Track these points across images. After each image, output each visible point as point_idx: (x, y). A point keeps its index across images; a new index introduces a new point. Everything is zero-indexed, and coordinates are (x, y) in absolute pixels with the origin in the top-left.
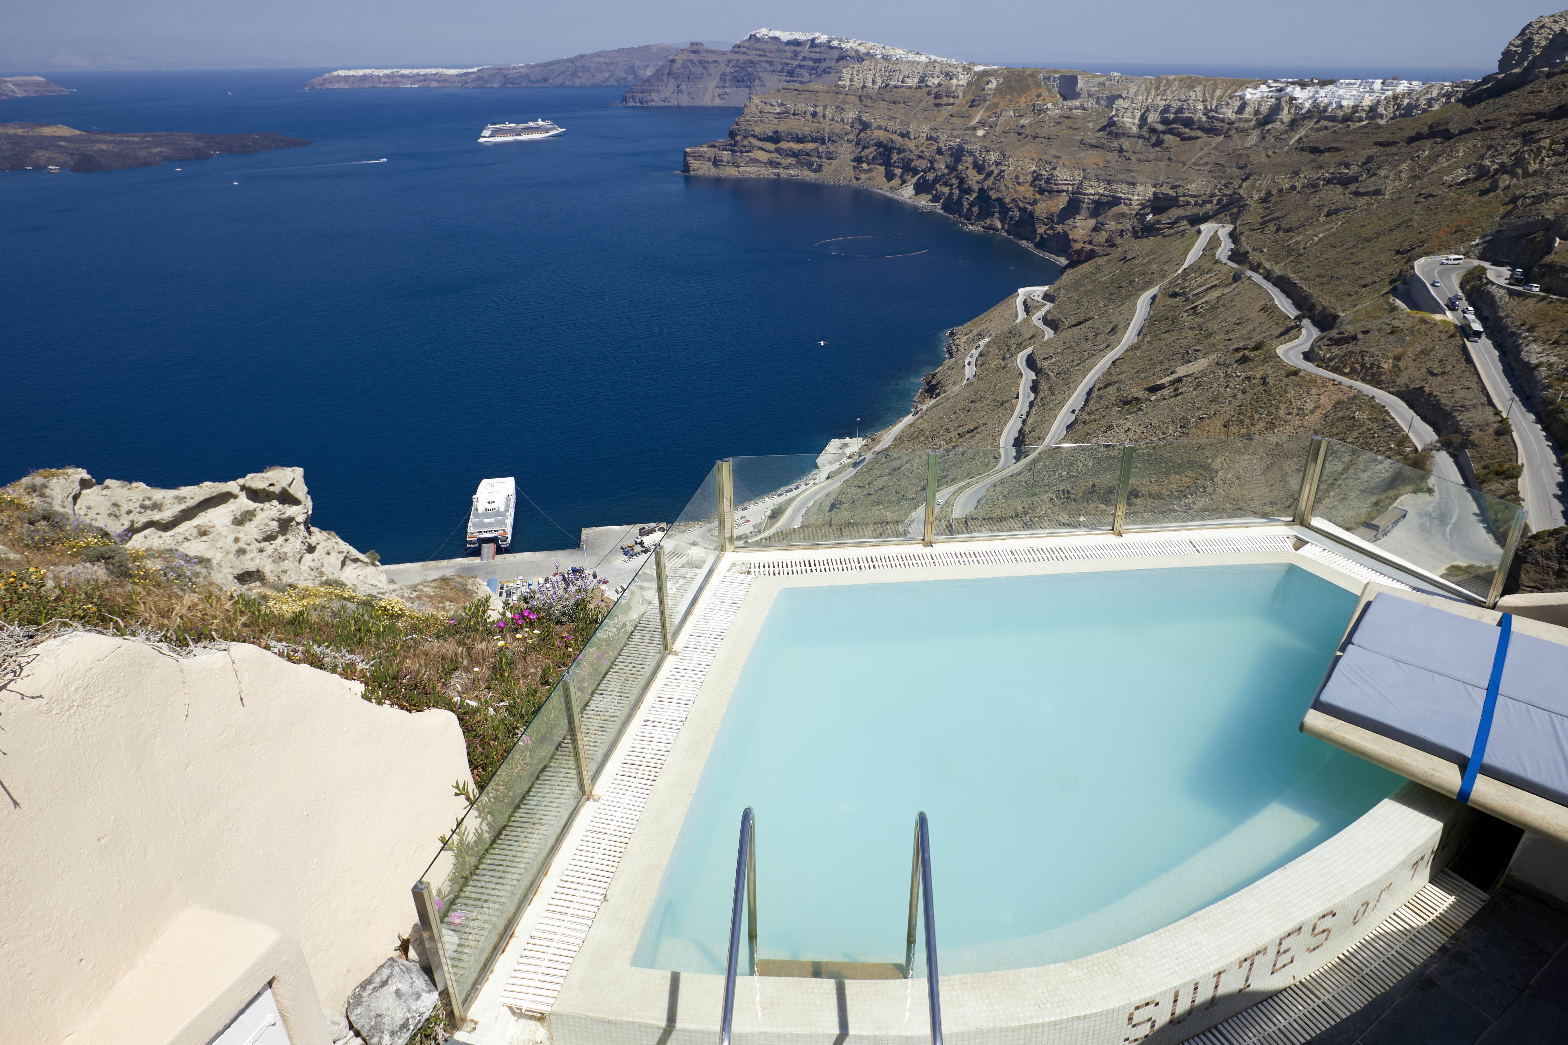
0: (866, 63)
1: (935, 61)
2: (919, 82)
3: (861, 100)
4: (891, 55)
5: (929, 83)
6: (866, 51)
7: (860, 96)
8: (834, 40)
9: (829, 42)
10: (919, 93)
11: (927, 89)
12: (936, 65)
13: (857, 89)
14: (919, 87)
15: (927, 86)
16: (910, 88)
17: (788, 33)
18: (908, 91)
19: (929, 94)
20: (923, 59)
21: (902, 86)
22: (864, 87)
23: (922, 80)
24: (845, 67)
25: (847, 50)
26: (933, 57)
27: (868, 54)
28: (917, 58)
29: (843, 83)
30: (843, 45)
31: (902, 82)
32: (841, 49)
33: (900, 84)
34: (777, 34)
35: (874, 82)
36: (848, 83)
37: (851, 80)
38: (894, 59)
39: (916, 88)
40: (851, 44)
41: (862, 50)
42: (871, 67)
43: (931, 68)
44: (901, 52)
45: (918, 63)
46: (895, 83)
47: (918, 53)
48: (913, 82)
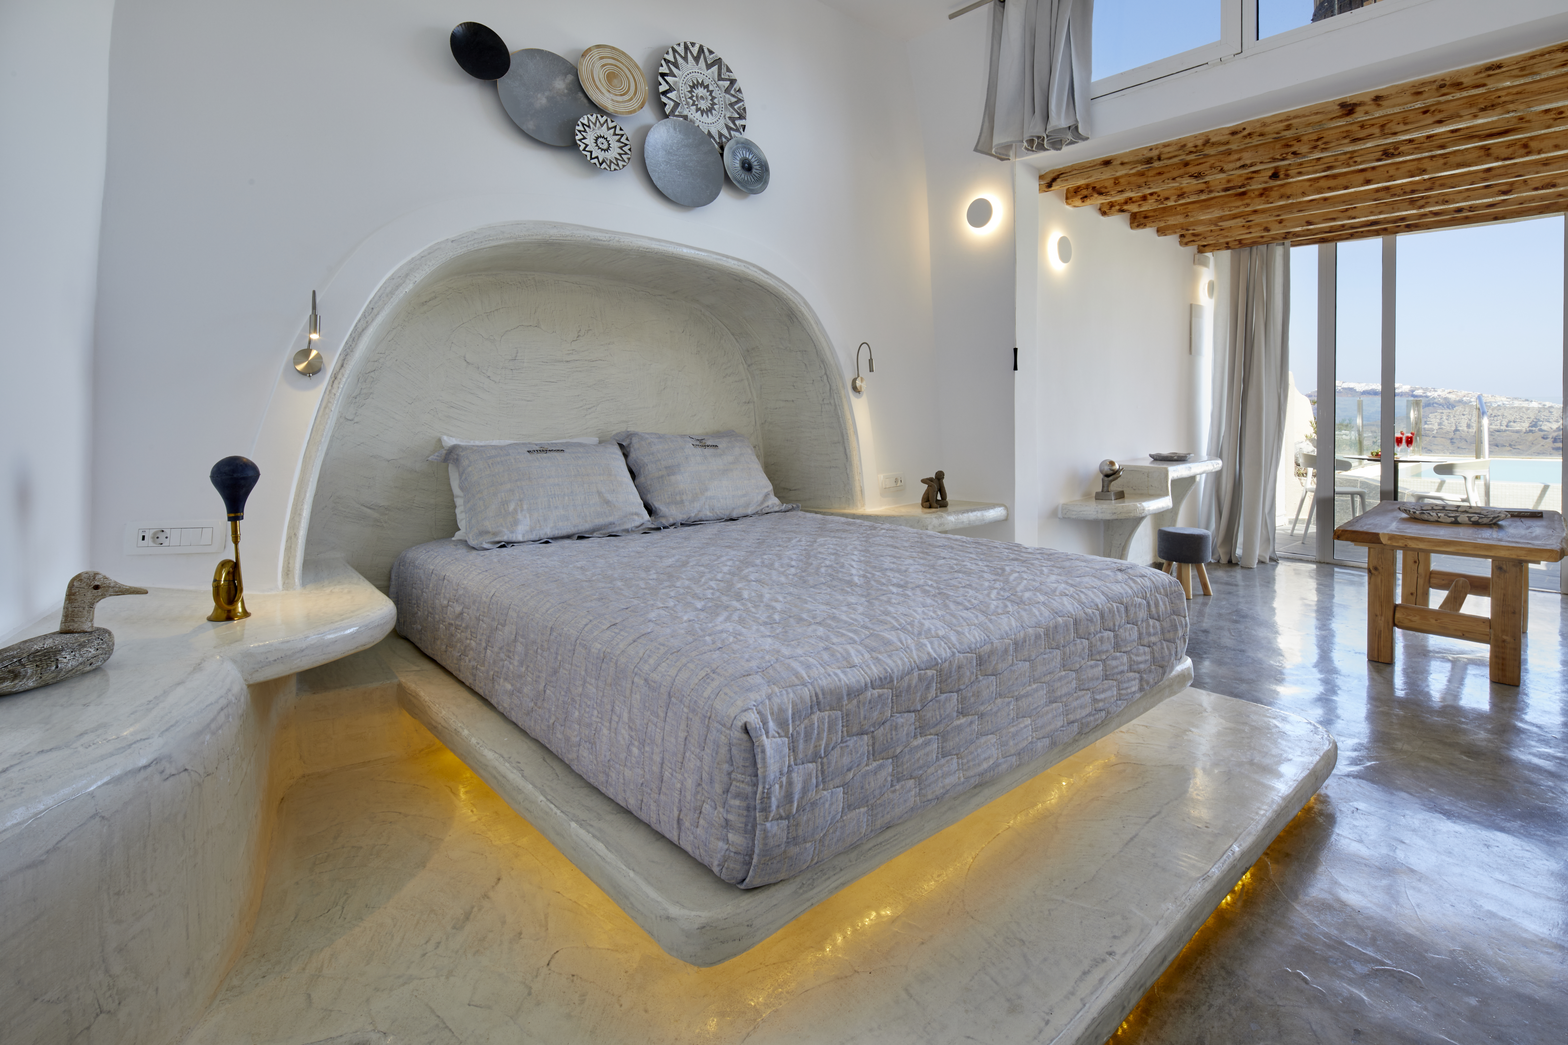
0: (1459, 409)
1: (1551, 407)
2: (1529, 427)
3: (1452, 443)
4: (1490, 402)
5: (1543, 428)
6: (1458, 399)
7: (1452, 439)
8: (1418, 389)
9: (1413, 391)
10: (1530, 437)
11: (1542, 433)
12: (1552, 410)
13: (1447, 433)
14: (1531, 431)
15: (1541, 430)
16: (1517, 432)
17: (1364, 384)
18: (1515, 436)
19: (1544, 438)
20: (1535, 405)
21: (1505, 431)
22: (1456, 430)
23: (1534, 424)
24: (1431, 413)
25: (1434, 398)
26: (1548, 404)
27: (1460, 401)
28: (1525, 404)
29: (1430, 426)
30: (1429, 394)
31: (1507, 426)
32: (1427, 397)
33: (1504, 428)
34: (1352, 385)
35: (1469, 426)
36: (1436, 427)
37: (1440, 424)
38: (1495, 405)
39: (1526, 432)
40: (1439, 392)
41: (1452, 397)
42: (1464, 413)
43: (1546, 413)
44: (1503, 399)
45: (1528, 409)
46: (1497, 427)
47: (1527, 400)
48: (1525, 426)
